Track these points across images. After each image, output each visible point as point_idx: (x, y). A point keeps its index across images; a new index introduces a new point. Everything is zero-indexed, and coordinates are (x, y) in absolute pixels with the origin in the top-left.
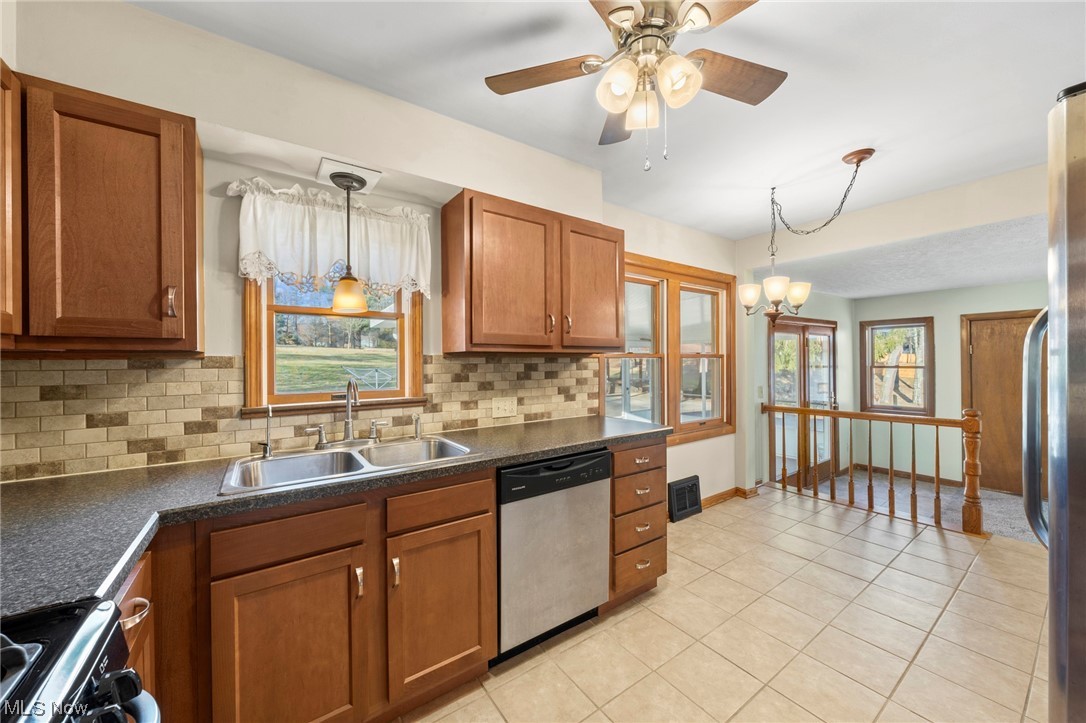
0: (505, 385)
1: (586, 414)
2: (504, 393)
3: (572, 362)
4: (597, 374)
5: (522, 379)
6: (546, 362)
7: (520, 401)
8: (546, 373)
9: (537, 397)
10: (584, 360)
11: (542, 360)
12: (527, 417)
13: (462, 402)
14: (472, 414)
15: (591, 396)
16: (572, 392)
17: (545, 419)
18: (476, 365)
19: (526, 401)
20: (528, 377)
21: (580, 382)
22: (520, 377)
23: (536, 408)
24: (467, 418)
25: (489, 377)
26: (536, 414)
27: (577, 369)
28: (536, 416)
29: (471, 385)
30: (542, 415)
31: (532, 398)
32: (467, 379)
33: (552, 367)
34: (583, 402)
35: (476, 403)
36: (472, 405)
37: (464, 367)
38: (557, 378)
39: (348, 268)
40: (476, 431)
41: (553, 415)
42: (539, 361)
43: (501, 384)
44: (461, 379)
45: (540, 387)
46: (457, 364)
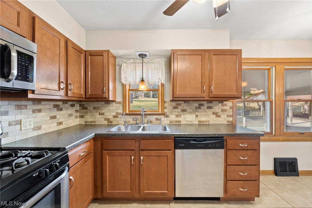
0: (191, 110)
1: (226, 123)
2: (190, 113)
3: (219, 103)
4: (231, 108)
5: (198, 109)
6: (207, 103)
7: (197, 116)
8: (207, 107)
9: (204, 115)
10: (225, 103)
11: (206, 102)
12: (199, 122)
13: (176, 115)
14: (179, 119)
15: (228, 116)
16: (219, 114)
17: (207, 123)
18: (181, 104)
19: (199, 116)
20: (200, 108)
21: (223, 110)
22: (196, 108)
23: (203, 119)
24: (177, 120)
25: (185, 108)
26: (203, 121)
27: (222, 106)
28: (203, 122)
29: (179, 110)
30: (206, 122)
31: (201, 115)
32: (177, 108)
33: (210, 105)
34: (224, 118)
35: (181, 116)
36: (179, 116)
37: (177, 104)
38: (212, 109)
39: (143, 78)
40: (180, 124)
41: (210, 122)
42: (205, 103)
43: (189, 110)
44: (175, 108)
45: (205, 112)
46: (174, 103)
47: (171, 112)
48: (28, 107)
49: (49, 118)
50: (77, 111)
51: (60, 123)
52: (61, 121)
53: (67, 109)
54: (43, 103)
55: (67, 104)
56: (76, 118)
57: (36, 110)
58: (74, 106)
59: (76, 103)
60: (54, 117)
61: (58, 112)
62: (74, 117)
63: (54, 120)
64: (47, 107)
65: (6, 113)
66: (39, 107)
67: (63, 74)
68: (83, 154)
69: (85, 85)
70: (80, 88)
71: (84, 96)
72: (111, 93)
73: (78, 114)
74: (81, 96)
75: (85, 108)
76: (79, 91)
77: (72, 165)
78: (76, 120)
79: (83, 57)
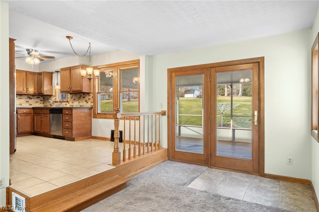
1: (90, 106)
2: (77, 101)
3: (87, 94)
4: (92, 97)
7: (79, 103)
10: (90, 94)
12: (80, 106)
14: (73, 104)
15: (91, 102)
16: (88, 101)
17: (83, 107)
19: (80, 103)
20: (80, 98)
21: (89, 99)
23: (82, 104)
25: (75, 98)
27: (89, 96)
29: (73, 99)
33: (84, 96)
35: (73, 102)
38: (85, 98)
39: (58, 83)
42: (82, 95)
43: (76, 99)
44: (72, 98)
45: (82, 100)
46: (71, 96)
47: (70, 101)
49: (25, 102)
50: (41, 100)
51: (31, 105)
52: (31, 103)
53: (35, 99)
54: (23, 96)
55: (35, 96)
58: (39, 98)
60: (28, 102)
61: (30, 100)
62: (39, 103)
64: (24, 97)
66: (21, 97)
67: (24, 85)
68: (26, 112)
69: (37, 88)
70: (34, 89)
71: (37, 93)
72: (46, 91)
73: (42, 102)
74: (35, 93)
75: (44, 99)
76: (33, 91)
77: (19, 113)
78: (40, 105)
79: (36, 76)
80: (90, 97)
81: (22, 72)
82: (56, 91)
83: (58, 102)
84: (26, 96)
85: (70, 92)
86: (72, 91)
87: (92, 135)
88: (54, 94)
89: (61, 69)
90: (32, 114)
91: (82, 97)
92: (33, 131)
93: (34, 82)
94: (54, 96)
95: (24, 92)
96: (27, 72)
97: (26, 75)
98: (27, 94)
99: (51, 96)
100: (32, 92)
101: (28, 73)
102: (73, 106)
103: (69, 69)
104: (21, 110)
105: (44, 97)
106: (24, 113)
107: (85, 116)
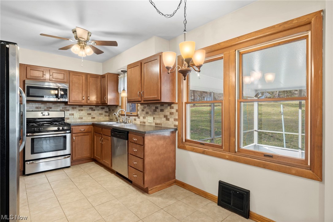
1: (173, 127)
2: (150, 115)
3: (168, 106)
4: (177, 111)
6: (161, 106)
7: (154, 118)
8: (161, 110)
9: (158, 118)
10: (173, 105)
12: (156, 124)
13: (143, 117)
14: (145, 120)
15: (175, 120)
16: (168, 117)
17: (160, 126)
18: (145, 107)
19: (155, 119)
20: (156, 111)
21: (171, 114)
22: (154, 111)
23: (158, 121)
25: (148, 111)
26: (158, 123)
27: (170, 109)
29: (144, 112)
31: (157, 118)
33: (162, 108)
34: (172, 122)
35: (145, 117)
38: (163, 111)
39: (124, 88)
40: (145, 125)
41: (162, 125)
42: (159, 105)
43: (150, 113)
44: (143, 110)
45: (159, 115)
46: (142, 107)
47: (141, 114)
48: (77, 108)
49: (86, 114)
50: (106, 112)
51: (94, 118)
52: (94, 116)
53: (99, 110)
54: (83, 106)
55: (99, 107)
56: (105, 116)
57: (80, 110)
58: (104, 109)
59: (106, 107)
60: (90, 114)
61: (92, 112)
62: (103, 116)
63: (90, 116)
64: (86, 108)
65: (68, 110)
66: (82, 108)
67: (84, 93)
68: (83, 131)
69: (100, 96)
70: (97, 98)
71: (100, 103)
72: (111, 100)
73: (107, 114)
74: (97, 103)
75: (110, 110)
76: (95, 99)
77: (75, 132)
78: (105, 117)
79: (99, 80)
80: (174, 111)
81: (81, 75)
82: (123, 99)
83: (124, 115)
84: (88, 106)
85: (141, 101)
86: (144, 101)
87: (176, 179)
88: (120, 104)
89: (128, 66)
90: (93, 132)
91: (158, 110)
92: (93, 156)
93: (97, 87)
94: (120, 107)
95: (83, 101)
96: (87, 75)
97: (86, 79)
98: (87, 104)
99: (117, 106)
100: (95, 102)
101: (89, 76)
102: (145, 123)
103: (140, 65)
104: (77, 127)
105: (109, 107)
106: (81, 132)
107: (165, 145)
